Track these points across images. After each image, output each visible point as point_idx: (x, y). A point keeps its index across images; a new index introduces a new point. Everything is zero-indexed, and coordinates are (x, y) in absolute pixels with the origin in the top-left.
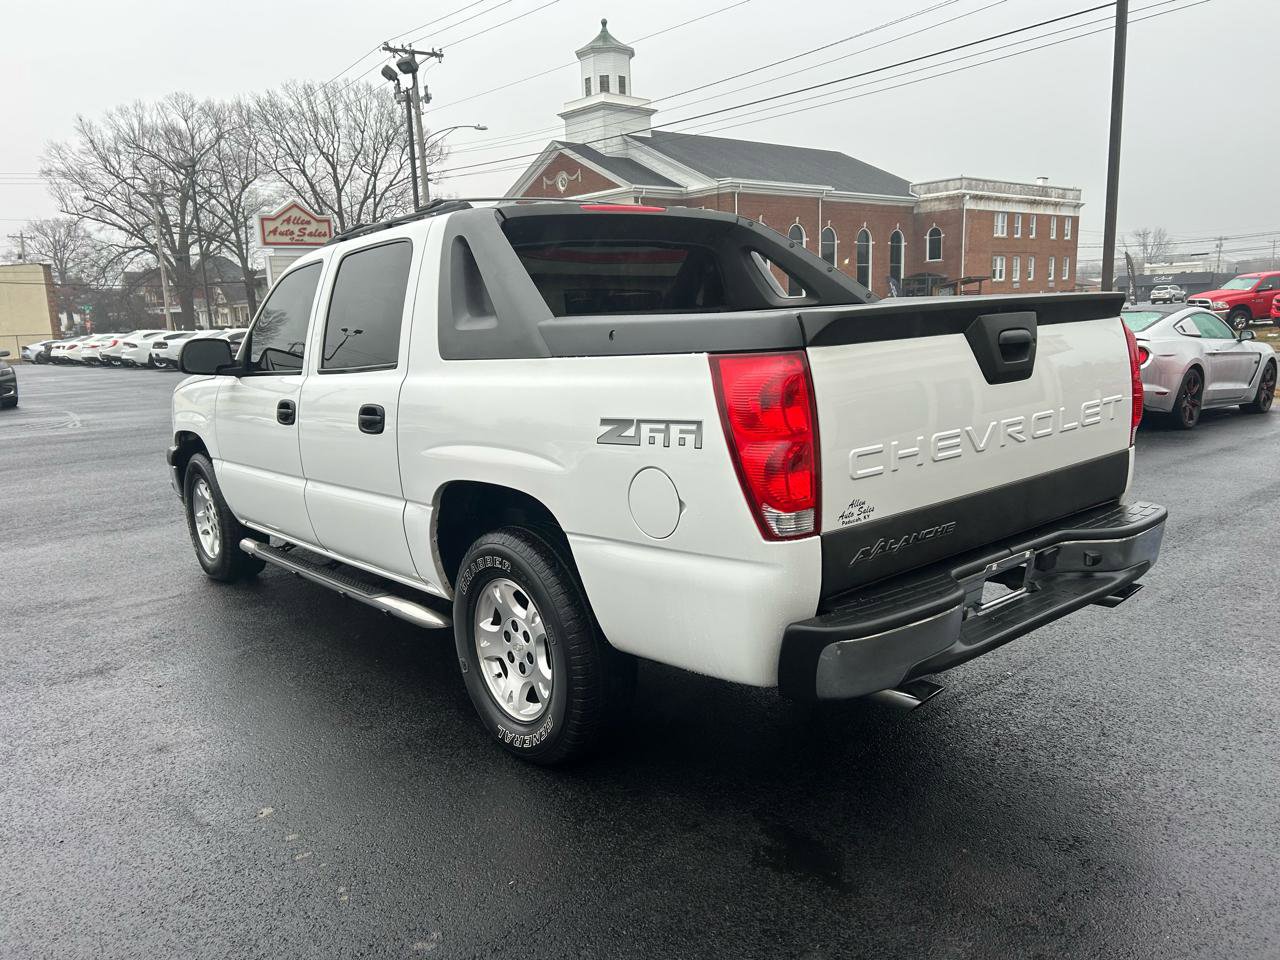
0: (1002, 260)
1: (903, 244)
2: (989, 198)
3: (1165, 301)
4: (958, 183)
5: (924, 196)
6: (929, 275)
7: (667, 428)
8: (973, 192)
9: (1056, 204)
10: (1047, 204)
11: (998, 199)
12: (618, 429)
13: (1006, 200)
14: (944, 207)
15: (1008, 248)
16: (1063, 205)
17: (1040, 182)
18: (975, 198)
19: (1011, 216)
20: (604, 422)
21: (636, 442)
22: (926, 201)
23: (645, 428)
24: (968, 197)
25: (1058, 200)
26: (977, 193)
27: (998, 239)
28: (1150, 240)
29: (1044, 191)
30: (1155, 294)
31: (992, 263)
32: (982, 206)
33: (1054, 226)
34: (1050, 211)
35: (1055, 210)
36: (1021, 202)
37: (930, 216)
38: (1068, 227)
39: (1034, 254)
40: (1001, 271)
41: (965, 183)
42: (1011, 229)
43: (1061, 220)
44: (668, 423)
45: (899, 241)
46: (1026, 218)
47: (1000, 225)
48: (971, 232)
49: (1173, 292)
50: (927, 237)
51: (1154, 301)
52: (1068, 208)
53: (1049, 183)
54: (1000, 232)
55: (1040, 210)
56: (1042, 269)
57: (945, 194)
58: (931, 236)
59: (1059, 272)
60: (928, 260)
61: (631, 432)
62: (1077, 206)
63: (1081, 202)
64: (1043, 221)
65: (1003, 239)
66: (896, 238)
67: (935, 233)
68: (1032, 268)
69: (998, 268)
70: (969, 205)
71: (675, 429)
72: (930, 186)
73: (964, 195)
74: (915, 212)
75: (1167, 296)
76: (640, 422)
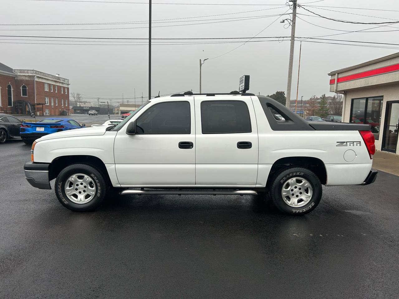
0: (48, 98)
1: (12, 89)
2: (42, 78)
3: (92, 114)
4: (32, 72)
5: (19, 74)
6: (23, 101)
7: (353, 143)
8: (37, 75)
9: (62, 83)
10: (60, 82)
11: (45, 79)
12: (342, 143)
13: (48, 80)
14: (27, 79)
15: (49, 95)
16: (64, 83)
17: (57, 75)
18: (38, 77)
19: (50, 85)
20: (337, 142)
21: (346, 145)
22: (20, 76)
23: (348, 143)
24: (36, 77)
25: (63, 82)
26: (39, 76)
27: (46, 91)
28: (75, 96)
29: (59, 78)
30: (90, 112)
31: (45, 99)
32: (40, 80)
33: (62, 90)
34: (61, 85)
35: (62, 84)
36: (52, 81)
37: (22, 81)
38: (66, 90)
39: (57, 97)
40: (47, 102)
41: (34, 72)
42: (50, 89)
43: (64, 88)
44: (353, 142)
45: (11, 88)
46: (54, 86)
47: (46, 87)
48: (37, 88)
49: (95, 112)
50: (21, 88)
51: (90, 114)
52: (65, 85)
53: (60, 76)
54: (47, 89)
55: (58, 84)
56: (60, 103)
57: (27, 74)
58: (22, 87)
59: (65, 104)
60: (22, 96)
61: (345, 144)
62: (68, 84)
63: (69, 83)
64: (59, 87)
65: (48, 92)
66: (9, 87)
67: (24, 87)
68: (57, 102)
69: (47, 101)
70: (36, 79)
71: (355, 143)
72: (21, 71)
73: (34, 76)
74: (16, 79)
75: (93, 113)
76: (347, 142)
